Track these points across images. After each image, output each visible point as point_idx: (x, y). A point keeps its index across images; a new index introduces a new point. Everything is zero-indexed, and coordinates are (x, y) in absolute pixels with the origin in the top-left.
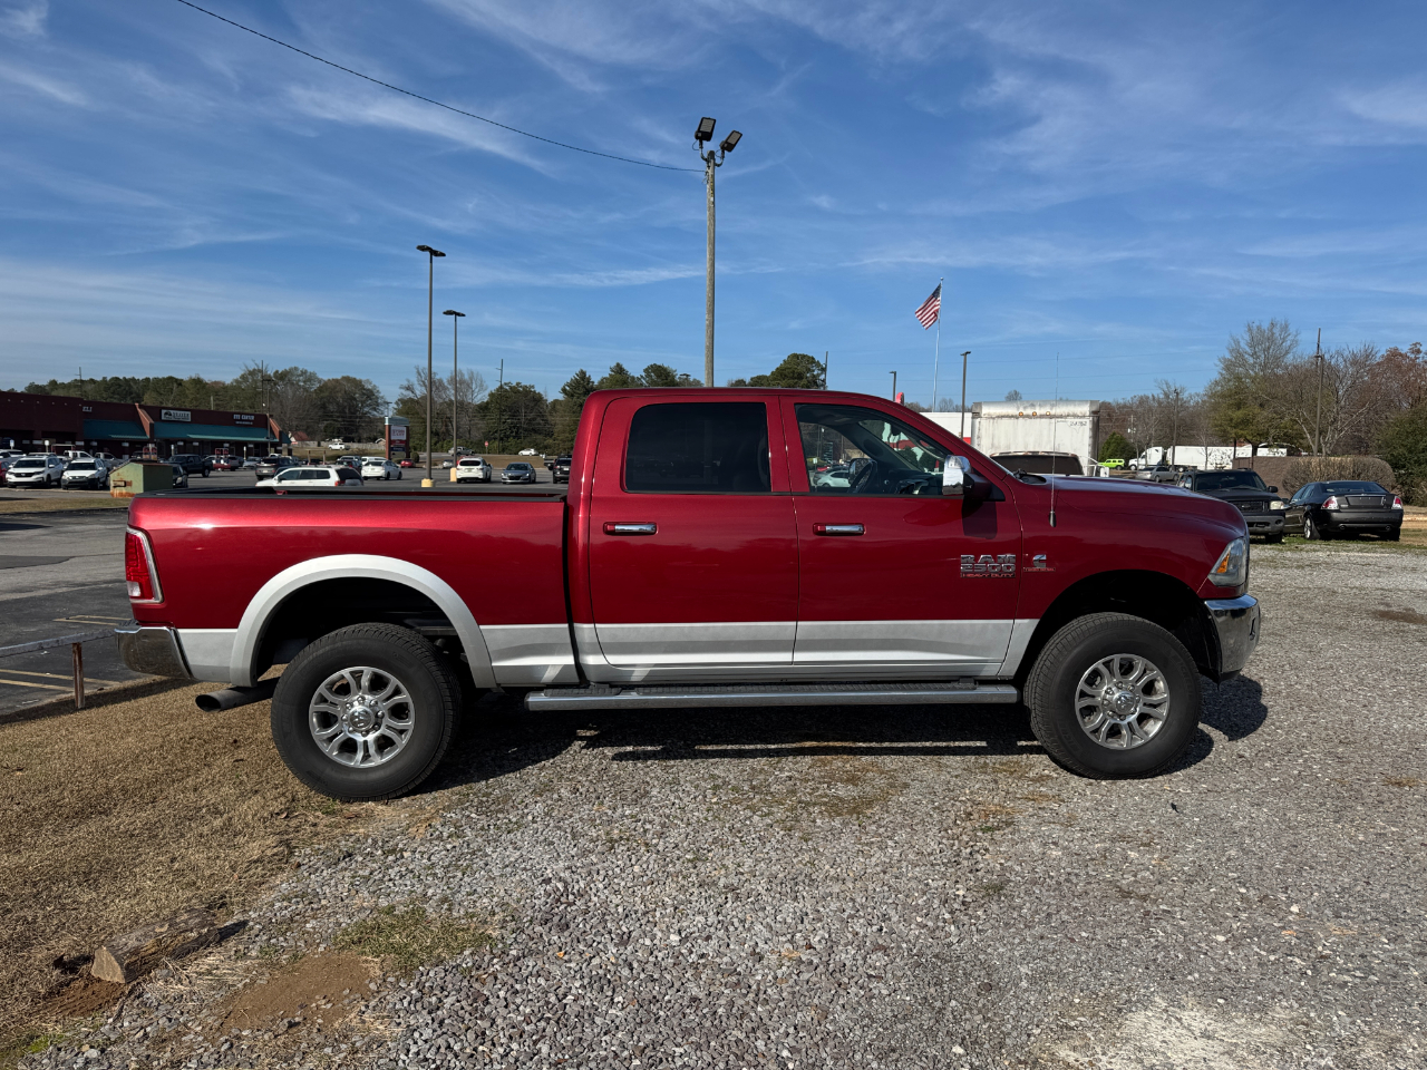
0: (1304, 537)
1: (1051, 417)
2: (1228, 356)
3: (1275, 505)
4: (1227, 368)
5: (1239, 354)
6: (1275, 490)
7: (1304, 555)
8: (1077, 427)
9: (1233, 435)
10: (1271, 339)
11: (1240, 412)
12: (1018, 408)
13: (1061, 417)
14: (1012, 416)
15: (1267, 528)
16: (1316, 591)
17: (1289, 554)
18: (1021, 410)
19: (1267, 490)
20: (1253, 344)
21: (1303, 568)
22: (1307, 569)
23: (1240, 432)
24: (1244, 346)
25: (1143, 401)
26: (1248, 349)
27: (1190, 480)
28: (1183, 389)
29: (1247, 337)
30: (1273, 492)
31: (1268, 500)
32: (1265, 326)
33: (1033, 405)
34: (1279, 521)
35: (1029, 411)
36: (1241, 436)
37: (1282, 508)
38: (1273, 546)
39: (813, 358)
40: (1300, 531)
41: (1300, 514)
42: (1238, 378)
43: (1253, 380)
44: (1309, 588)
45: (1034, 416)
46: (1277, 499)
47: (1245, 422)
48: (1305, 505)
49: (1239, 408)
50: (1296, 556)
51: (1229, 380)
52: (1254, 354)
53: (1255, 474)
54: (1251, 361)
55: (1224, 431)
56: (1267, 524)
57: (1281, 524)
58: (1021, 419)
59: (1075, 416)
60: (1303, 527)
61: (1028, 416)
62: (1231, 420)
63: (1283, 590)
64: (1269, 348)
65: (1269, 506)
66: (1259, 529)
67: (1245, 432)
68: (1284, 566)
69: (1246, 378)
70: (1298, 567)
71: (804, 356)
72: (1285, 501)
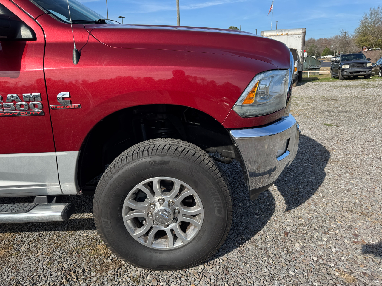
0: (379, 76)
1: (288, 35)
2: (363, 19)
3: (369, 65)
4: (362, 23)
5: (366, 18)
6: (370, 60)
7: (377, 82)
8: (297, 38)
9: (362, 45)
10: (377, 13)
11: (365, 38)
12: (276, 32)
13: (292, 35)
14: (274, 36)
15: (365, 73)
16: (377, 97)
17: (371, 82)
18: (278, 33)
19: (367, 60)
20: (371, 15)
21: (375, 87)
22: (376, 88)
23: (364, 44)
24: (368, 16)
25: (336, 37)
26: (369, 17)
27: (339, 57)
28: (348, 32)
29: (370, 12)
30: (369, 60)
31: (366, 63)
32: (376, 9)
33: (282, 31)
34: (370, 71)
35: (280, 33)
36: (364, 45)
37: (371, 66)
38: (367, 80)
39: (237, 28)
40: (378, 74)
41: (378, 68)
42: (365, 27)
43: (370, 27)
44: (375, 96)
45: (282, 35)
46: (370, 63)
47: (366, 41)
48: (380, 65)
49: (365, 36)
50: (374, 83)
51: (362, 28)
52: (372, 18)
53: (363, 54)
54: (370, 20)
55: (359, 44)
56: (365, 72)
57: (370, 72)
58: (277, 36)
59: (297, 34)
60: (379, 73)
61: (280, 35)
62: (362, 40)
63: (364, 97)
64: (376, 16)
65: (366, 65)
66: (362, 74)
67: (366, 44)
68: (368, 87)
69: (368, 26)
70: (373, 87)
71: (234, 27)
72: (373, 64)
